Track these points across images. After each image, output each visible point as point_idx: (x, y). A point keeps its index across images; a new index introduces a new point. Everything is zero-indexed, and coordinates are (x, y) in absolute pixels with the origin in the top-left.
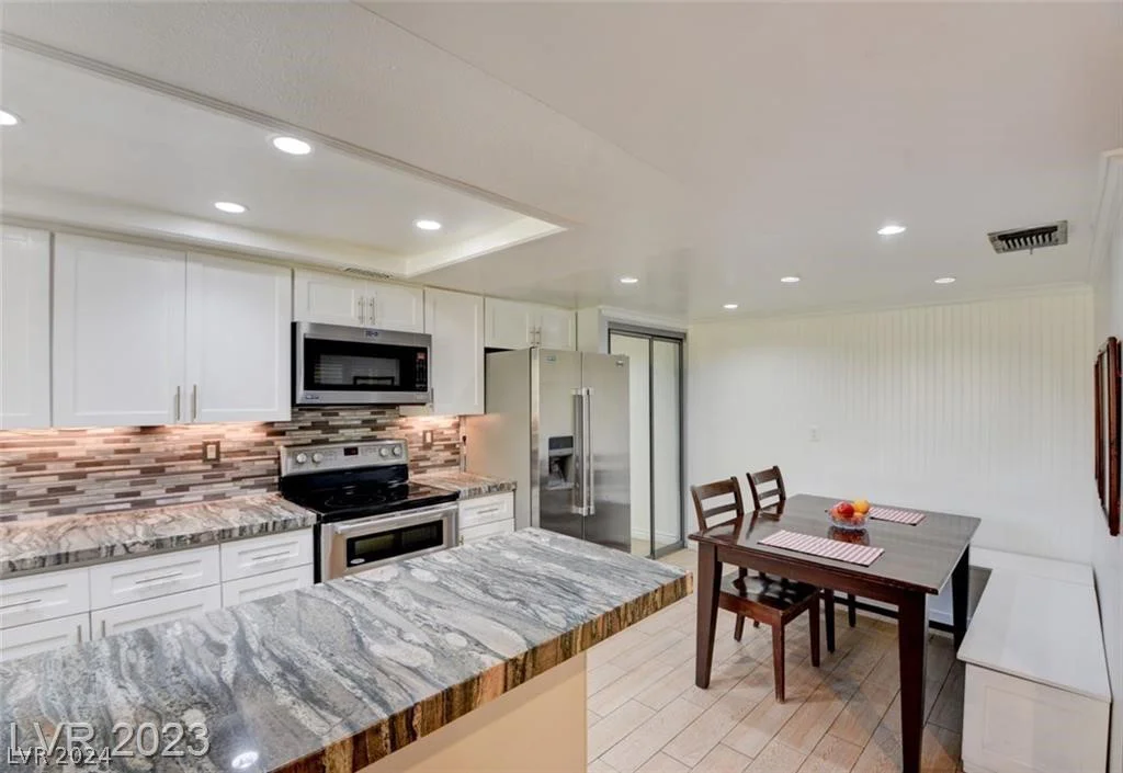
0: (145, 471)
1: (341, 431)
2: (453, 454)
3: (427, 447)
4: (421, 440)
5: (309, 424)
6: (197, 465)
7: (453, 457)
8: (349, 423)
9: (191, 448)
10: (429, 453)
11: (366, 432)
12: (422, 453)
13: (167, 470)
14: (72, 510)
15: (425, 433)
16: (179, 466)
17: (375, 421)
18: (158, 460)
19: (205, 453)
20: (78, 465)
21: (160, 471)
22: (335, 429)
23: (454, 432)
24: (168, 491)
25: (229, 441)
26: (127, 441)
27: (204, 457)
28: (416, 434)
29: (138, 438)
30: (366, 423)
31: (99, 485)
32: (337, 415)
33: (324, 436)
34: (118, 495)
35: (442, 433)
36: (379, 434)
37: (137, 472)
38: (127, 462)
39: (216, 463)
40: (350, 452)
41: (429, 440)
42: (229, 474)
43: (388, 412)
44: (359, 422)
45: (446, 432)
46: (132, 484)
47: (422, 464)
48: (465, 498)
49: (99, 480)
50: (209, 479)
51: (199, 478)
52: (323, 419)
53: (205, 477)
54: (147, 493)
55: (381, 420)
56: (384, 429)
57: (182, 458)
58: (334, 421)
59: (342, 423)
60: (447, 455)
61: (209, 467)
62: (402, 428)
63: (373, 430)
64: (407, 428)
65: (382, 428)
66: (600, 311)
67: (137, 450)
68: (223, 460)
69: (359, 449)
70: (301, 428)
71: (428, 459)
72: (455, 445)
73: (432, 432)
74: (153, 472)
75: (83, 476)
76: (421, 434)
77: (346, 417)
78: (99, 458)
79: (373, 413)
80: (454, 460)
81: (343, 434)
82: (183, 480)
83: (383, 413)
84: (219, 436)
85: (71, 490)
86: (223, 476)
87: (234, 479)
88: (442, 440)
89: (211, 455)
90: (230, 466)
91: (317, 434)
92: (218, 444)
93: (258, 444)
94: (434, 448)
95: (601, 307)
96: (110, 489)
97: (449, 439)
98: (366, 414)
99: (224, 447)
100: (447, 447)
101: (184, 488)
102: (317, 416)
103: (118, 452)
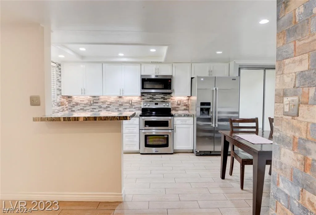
0: (120, 105)
1: (156, 99)
2: (186, 107)
3: (178, 105)
4: (177, 103)
5: (149, 97)
6: (128, 104)
7: (186, 108)
8: (158, 98)
9: (127, 101)
10: (179, 106)
11: (162, 100)
12: (178, 106)
13: (123, 105)
14: (109, 111)
15: (178, 101)
16: (126, 104)
17: (164, 97)
18: (122, 103)
19: (129, 102)
20: (110, 103)
21: (122, 105)
22: (155, 99)
23: (187, 101)
24: (123, 109)
25: (134, 100)
26: (117, 99)
27: (129, 103)
28: (175, 101)
29: (118, 99)
30: (162, 98)
31: (113, 107)
32: (155, 96)
33: (152, 100)
34: (116, 109)
35: (183, 101)
36: (165, 101)
37: (118, 105)
38: (117, 103)
39: (131, 105)
40: (156, 104)
41: (179, 103)
42: (134, 107)
43: (168, 95)
44: (160, 98)
45: (184, 101)
46: (118, 107)
47: (177, 109)
48: (177, 117)
50: (130, 108)
51: (128, 107)
52: (152, 96)
53: (129, 107)
54: (120, 109)
55: (166, 97)
56: (167, 100)
57: (126, 103)
58: (155, 97)
59: (156, 98)
60: (185, 107)
61: (130, 105)
62: (171, 99)
63: (164, 99)
64: (172, 99)
65: (166, 99)
66: (235, 62)
67: (118, 101)
68: (132, 104)
69: (159, 104)
70: (148, 98)
71: (179, 108)
72: (187, 105)
73: (180, 101)
74: (121, 105)
75: (111, 105)
76: (177, 101)
77: (157, 96)
78: (113, 102)
79: (164, 96)
80: (187, 109)
81: (157, 100)
82: (126, 107)
83: (167, 96)
84: (132, 99)
85: (109, 107)
86: (132, 107)
87: (135, 108)
88: (183, 103)
89: (130, 103)
90: (134, 105)
91: (151, 100)
92: (132, 101)
93: (139, 101)
94: (181, 105)
95: (235, 61)
96: (114, 108)
97: (185, 103)
98: (162, 96)
99: (133, 101)
100: (185, 105)
101: (126, 109)
102: (151, 96)
103: (116, 101)
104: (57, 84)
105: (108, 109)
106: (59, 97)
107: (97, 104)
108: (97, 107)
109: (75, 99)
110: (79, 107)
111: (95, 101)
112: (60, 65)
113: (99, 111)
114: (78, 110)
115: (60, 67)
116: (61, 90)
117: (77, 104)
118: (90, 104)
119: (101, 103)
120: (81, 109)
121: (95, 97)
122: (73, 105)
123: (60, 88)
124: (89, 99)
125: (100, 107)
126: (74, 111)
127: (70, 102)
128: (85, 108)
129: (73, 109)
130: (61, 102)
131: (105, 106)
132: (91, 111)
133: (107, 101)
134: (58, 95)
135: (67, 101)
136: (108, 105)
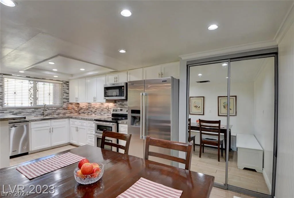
1: (125, 106)
6: (106, 110)
9: (106, 107)
18: (103, 109)
20: (97, 108)
26: (100, 105)
34: (99, 113)
37: (101, 110)
40: (121, 110)
42: (110, 112)
49: (98, 111)
51: (106, 112)
53: (107, 112)
54: (102, 113)
67: (101, 107)
68: (109, 110)
69: (123, 110)
78: (98, 107)
81: (125, 107)
84: (109, 105)
89: (108, 109)
90: (109, 111)
92: (108, 107)
99: (109, 107)
101: (105, 113)
102: (121, 102)
103: (100, 107)
104: (63, 95)
105: (96, 113)
106: (65, 104)
107: (90, 109)
108: (90, 111)
109: (81, 105)
110: (82, 111)
111: (89, 106)
112: (68, 82)
113: (91, 114)
114: (82, 113)
115: (67, 83)
116: (69, 99)
117: (81, 109)
118: (86, 109)
119: (92, 108)
120: (83, 112)
121: (89, 103)
122: (80, 109)
123: (68, 98)
124: (87, 105)
125: (92, 111)
126: (79, 113)
127: (78, 107)
128: (85, 112)
129: (80, 112)
130: (68, 107)
131: (94, 110)
132: (88, 114)
133: (95, 107)
134: (64, 102)
135: (76, 107)
136: (96, 110)
